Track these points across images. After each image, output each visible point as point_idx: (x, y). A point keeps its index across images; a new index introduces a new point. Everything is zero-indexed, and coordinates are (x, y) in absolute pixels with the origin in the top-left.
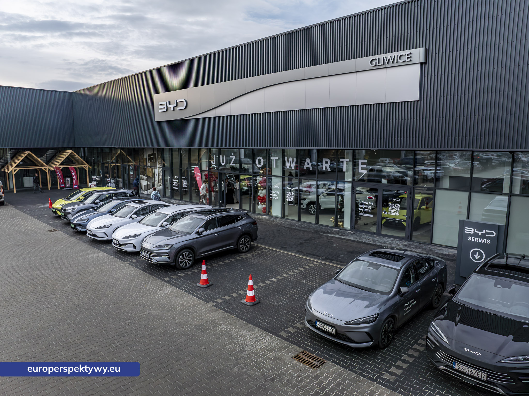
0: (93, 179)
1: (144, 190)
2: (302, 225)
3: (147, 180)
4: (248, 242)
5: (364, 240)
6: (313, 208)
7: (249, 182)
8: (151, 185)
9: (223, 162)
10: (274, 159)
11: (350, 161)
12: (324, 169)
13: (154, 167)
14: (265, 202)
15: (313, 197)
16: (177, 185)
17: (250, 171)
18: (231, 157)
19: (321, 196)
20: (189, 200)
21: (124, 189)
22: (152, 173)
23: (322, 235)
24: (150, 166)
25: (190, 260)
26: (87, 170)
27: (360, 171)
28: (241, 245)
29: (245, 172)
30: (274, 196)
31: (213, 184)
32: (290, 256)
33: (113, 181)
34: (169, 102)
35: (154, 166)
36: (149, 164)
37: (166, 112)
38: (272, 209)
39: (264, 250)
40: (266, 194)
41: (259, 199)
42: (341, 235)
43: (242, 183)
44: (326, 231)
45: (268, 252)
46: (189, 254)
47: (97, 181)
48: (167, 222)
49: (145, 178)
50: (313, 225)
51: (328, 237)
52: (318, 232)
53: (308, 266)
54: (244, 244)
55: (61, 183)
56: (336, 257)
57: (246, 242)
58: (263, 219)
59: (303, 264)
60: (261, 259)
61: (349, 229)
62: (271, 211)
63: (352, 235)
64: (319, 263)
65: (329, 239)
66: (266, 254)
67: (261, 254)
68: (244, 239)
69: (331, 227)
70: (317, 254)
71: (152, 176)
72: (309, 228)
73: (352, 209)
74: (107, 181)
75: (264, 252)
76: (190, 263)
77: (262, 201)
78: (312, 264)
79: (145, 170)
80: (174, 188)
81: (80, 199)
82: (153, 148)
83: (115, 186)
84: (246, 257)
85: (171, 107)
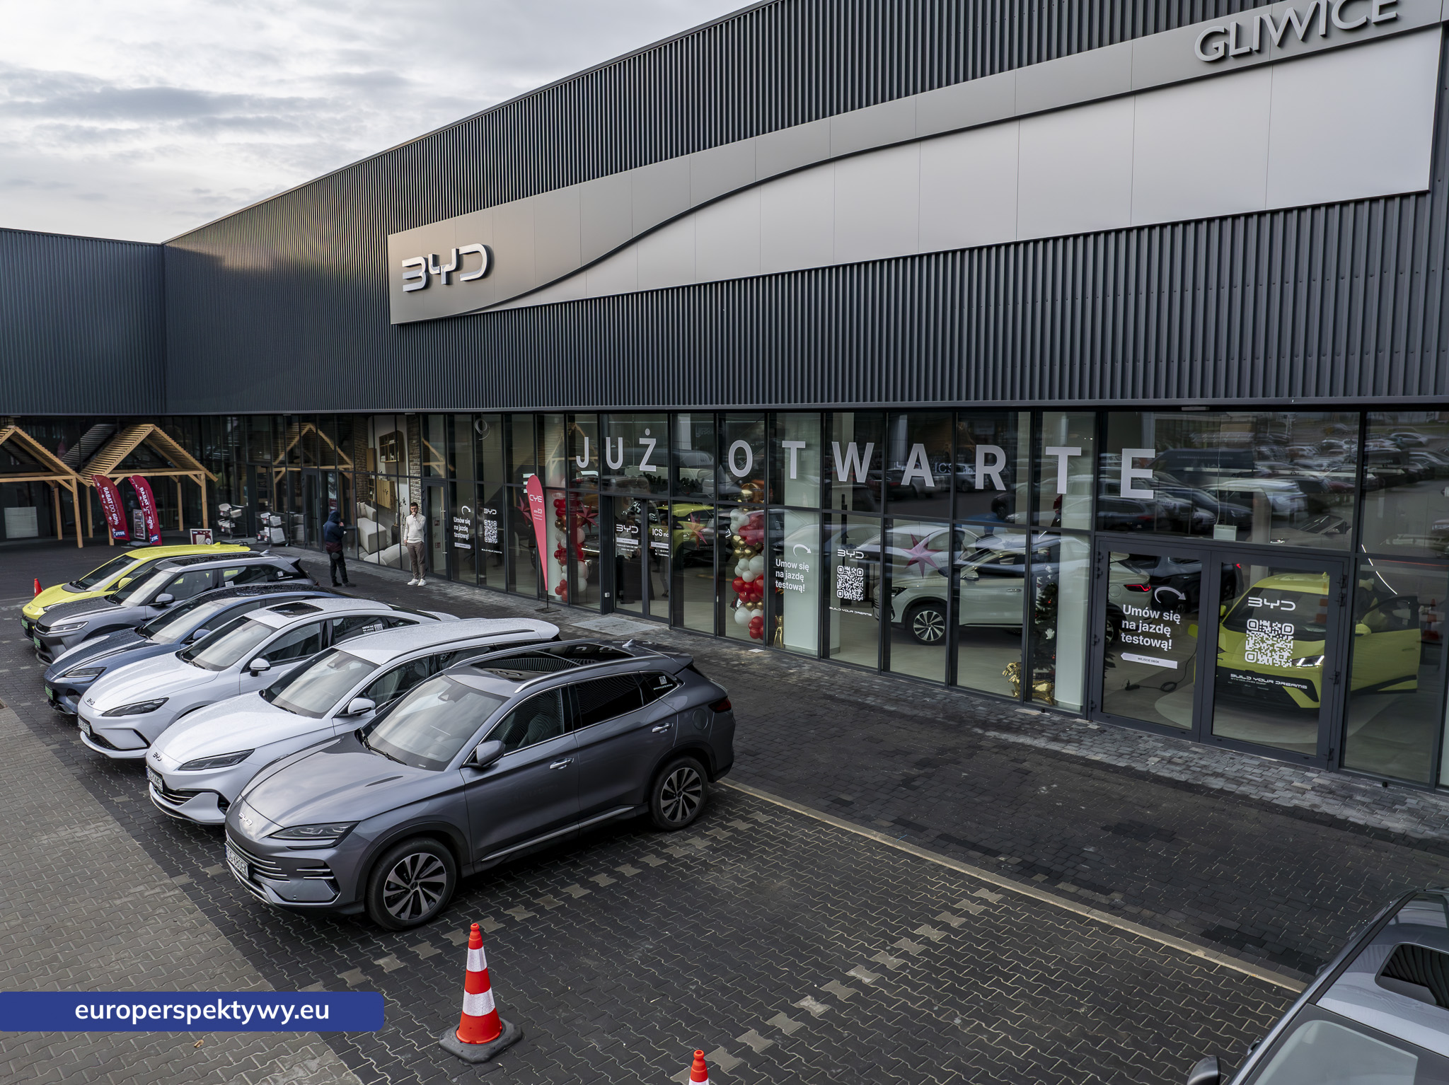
0: (222, 514)
1: (367, 549)
2: (897, 689)
3: (376, 519)
4: (696, 782)
5: (1152, 765)
6: (929, 622)
7: (705, 527)
8: (389, 533)
9: (615, 459)
10: (792, 447)
11: (1084, 453)
12: (979, 484)
13: (398, 476)
14: (758, 599)
15: (939, 587)
16: (466, 537)
17: (709, 489)
18: (642, 441)
19: (962, 582)
20: (503, 586)
22: (391, 496)
23: (982, 737)
24: (384, 472)
25: (436, 887)
26: (203, 485)
27: (1127, 492)
28: (664, 799)
29: (688, 495)
30: (790, 581)
31: (581, 534)
32: (870, 850)
33: (276, 520)
34: (435, 258)
35: (397, 474)
36: (382, 468)
37: (424, 291)
38: (782, 624)
39: (762, 818)
40: (761, 571)
41: (739, 589)
42: (1055, 739)
43: (682, 528)
44: (993, 720)
45: (777, 824)
46: (429, 862)
47: (232, 520)
48: (368, 697)
49: (371, 510)
50: (937, 690)
51: (1004, 747)
52: (962, 721)
53: (955, 912)
54: (677, 792)
55: (114, 526)
56: (1067, 859)
57: (688, 787)
58: (752, 664)
59: (934, 903)
60: (747, 870)
61: (1079, 709)
62: (779, 632)
63: (1096, 738)
64: (1000, 896)
65: (1015, 760)
66: (768, 835)
67: (750, 837)
68: (678, 772)
69: (1004, 699)
70: (982, 840)
71: (391, 504)
72: (925, 706)
73: (1093, 636)
74: (260, 520)
75: (760, 825)
76: (434, 900)
77: (748, 594)
78: (974, 900)
79: (371, 484)
80: (457, 545)
81: (117, 586)
82: (396, 414)
83: (283, 536)
84: (685, 857)
85: (440, 274)
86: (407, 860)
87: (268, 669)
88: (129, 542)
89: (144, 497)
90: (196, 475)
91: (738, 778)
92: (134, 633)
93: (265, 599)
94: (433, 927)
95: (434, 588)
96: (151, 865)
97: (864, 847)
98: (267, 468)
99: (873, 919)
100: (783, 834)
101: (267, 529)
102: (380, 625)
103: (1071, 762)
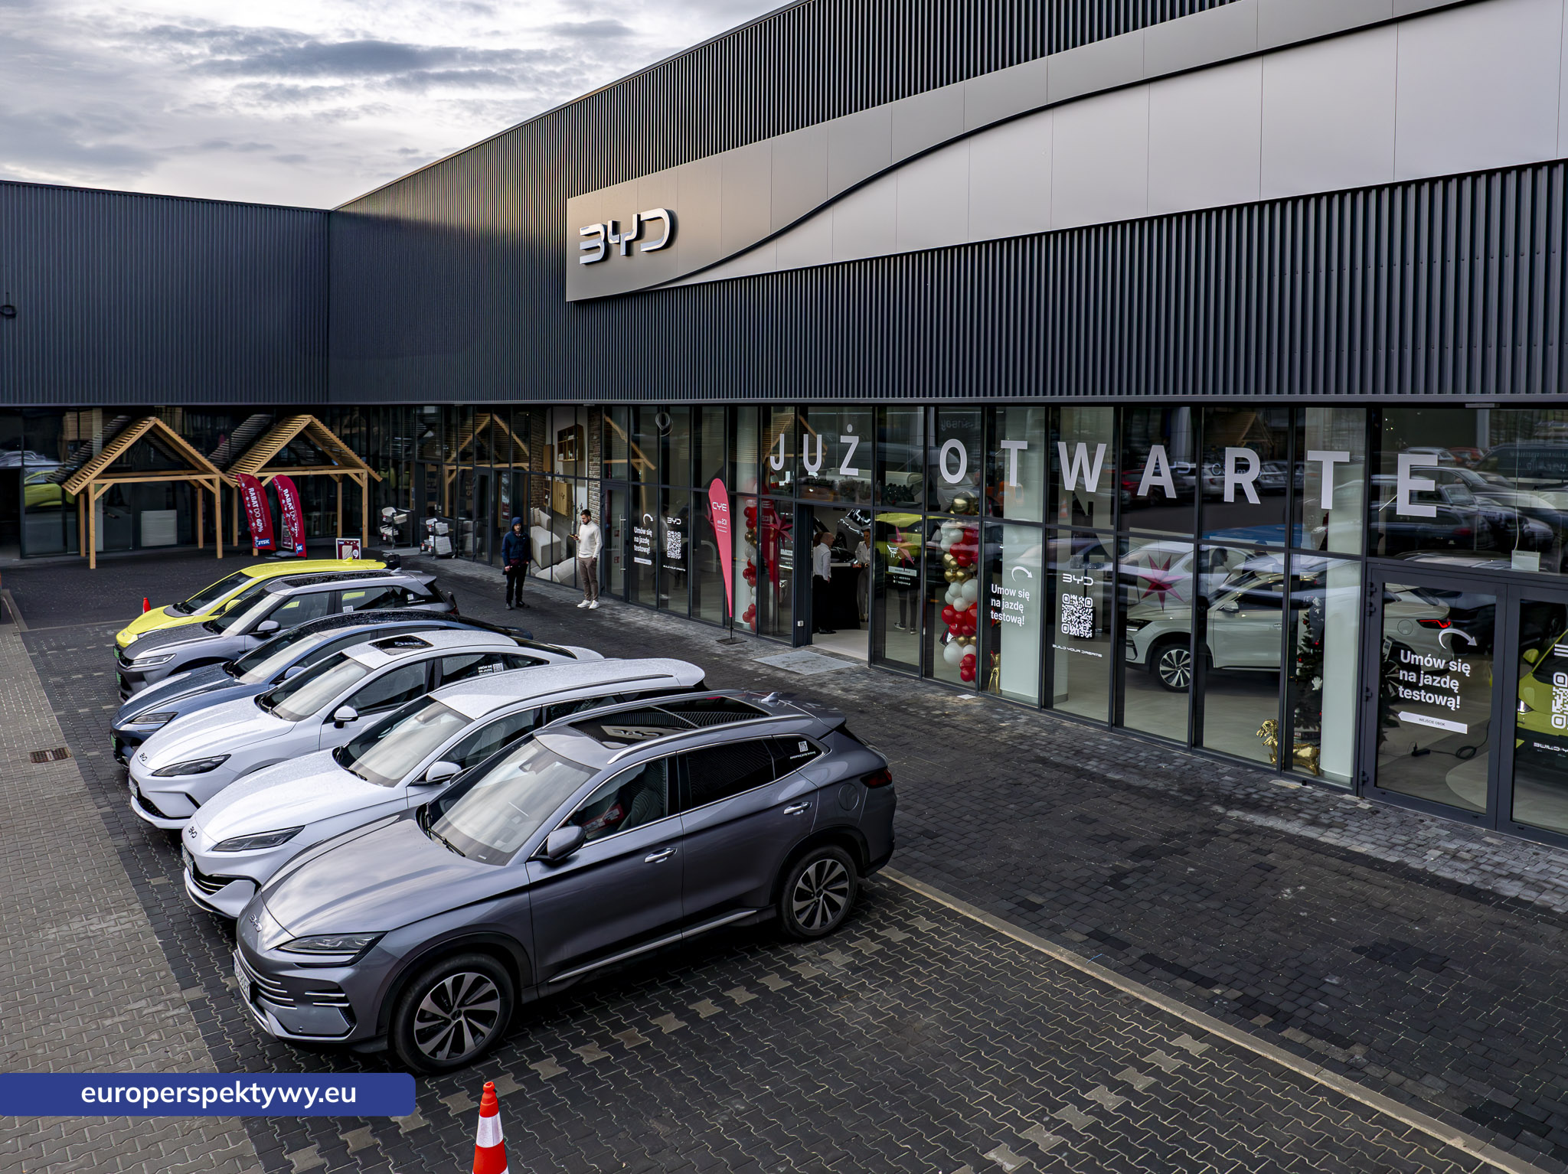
0: (384, 519)
1: (540, 563)
2: (1128, 750)
3: (551, 528)
4: (841, 877)
5: (1431, 861)
6: (1178, 664)
8: (564, 545)
9: (813, 462)
10: (1012, 447)
11: (1352, 461)
12: (1229, 496)
13: (576, 478)
14: (971, 633)
15: (1178, 615)
16: (647, 550)
18: (844, 439)
19: (1213, 614)
20: (684, 609)
21: (400, 573)
22: (568, 501)
23: (1222, 818)
24: (561, 473)
25: (486, 1017)
26: (364, 485)
27: (1405, 508)
28: (798, 900)
29: (894, 505)
30: (1008, 611)
32: (1051, 975)
33: (442, 527)
34: (615, 225)
35: (575, 476)
36: (559, 468)
37: (601, 263)
38: (999, 664)
39: (923, 925)
40: (975, 598)
41: (950, 620)
42: (1314, 822)
44: (1240, 794)
45: (942, 934)
46: (477, 984)
47: (396, 527)
48: (453, 760)
49: (545, 517)
50: (1177, 753)
51: (1247, 831)
52: (1201, 796)
53: (1142, 1068)
54: (816, 891)
55: (258, 534)
56: (1302, 994)
57: (831, 883)
58: (956, 715)
59: (1118, 1054)
60: (888, 999)
61: (1349, 781)
62: (995, 673)
63: (1365, 821)
64: (1206, 1046)
65: (1258, 851)
66: (927, 951)
67: (904, 952)
68: (817, 867)
69: (1259, 768)
70: (1195, 964)
71: (567, 511)
72: (1158, 774)
73: (1365, 690)
74: (425, 527)
75: (919, 935)
76: (482, 1034)
77: (960, 627)
78: (1169, 1050)
79: (547, 487)
80: (637, 560)
81: (224, 610)
82: (576, 406)
83: (450, 546)
84: (816, 978)
85: (619, 243)
86: (448, 981)
87: (354, 719)
88: (275, 552)
89: (288, 500)
90: (357, 475)
91: (905, 868)
92: (221, 669)
93: (377, 630)
94: (478, 1070)
95: (607, 611)
96: (165, 972)
97: (1045, 970)
98: (437, 466)
99: (1035, 1076)
100: (946, 950)
101: (431, 538)
102: (499, 665)
103: (1328, 855)
